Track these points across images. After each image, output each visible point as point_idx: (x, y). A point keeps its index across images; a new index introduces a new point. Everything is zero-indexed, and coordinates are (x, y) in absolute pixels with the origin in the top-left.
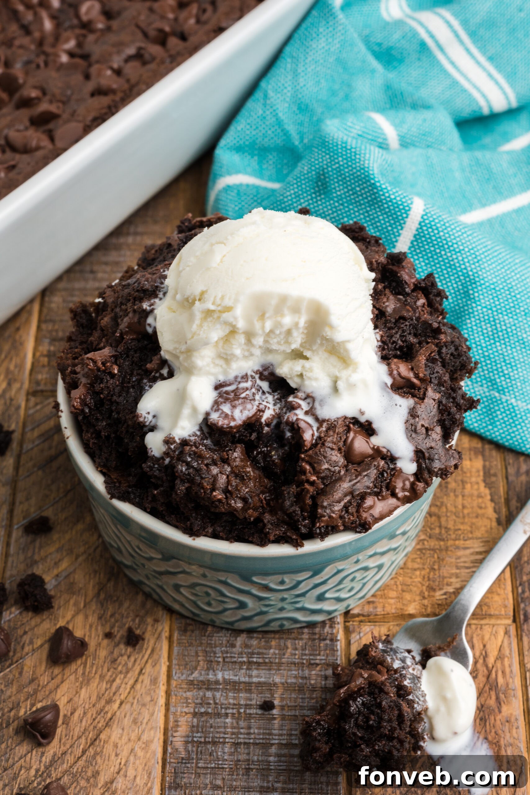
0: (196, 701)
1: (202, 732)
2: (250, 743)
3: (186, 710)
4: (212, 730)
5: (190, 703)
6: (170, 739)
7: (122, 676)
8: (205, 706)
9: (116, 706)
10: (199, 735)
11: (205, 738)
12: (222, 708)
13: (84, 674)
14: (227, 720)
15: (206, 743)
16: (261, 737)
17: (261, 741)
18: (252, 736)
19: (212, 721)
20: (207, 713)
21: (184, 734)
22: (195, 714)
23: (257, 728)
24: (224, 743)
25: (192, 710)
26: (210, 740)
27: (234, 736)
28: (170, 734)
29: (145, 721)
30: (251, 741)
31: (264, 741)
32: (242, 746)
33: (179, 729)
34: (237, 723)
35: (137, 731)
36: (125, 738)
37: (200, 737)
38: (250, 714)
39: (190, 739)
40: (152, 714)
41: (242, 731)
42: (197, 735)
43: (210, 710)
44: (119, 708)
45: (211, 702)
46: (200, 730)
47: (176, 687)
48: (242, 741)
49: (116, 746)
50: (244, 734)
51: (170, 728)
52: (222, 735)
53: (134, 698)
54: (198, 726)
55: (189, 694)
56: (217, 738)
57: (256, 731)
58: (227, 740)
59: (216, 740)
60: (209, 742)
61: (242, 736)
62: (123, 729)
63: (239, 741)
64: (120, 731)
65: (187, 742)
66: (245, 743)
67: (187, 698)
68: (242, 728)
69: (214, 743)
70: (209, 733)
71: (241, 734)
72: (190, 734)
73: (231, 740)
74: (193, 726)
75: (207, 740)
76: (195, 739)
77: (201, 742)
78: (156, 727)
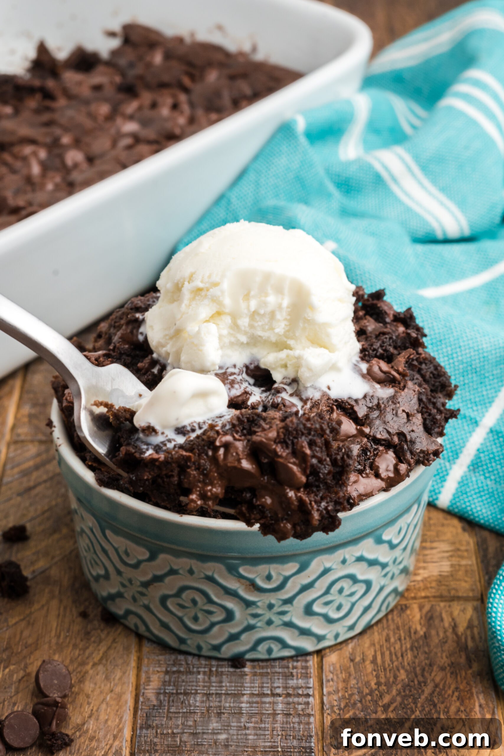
0: (168, 663)
1: (174, 685)
2: (222, 694)
3: (159, 669)
4: (184, 684)
5: (161, 664)
6: (143, 691)
7: (96, 645)
8: (177, 666)
9: (88, 667)
10: (171, 688)
11: (177, 690)
12: (193, 667)
13: (57, 644)
14: (199, 677)
15: (177, 694)
16: (233, 688)
17: (233, 692)
18: (224, 688)
19: (184, 677)
20: (179, 672)
21: (156, 687)
22: (167, 672)
23: (228, 682)
24: (196, 693)
25: (164, 669)
26: (182, 691)
27: (205, 688)
28: (142, 687)
29: (117, 678)
30: (223, 692)
31: (236, 692)
32: (214, 696)
33: (151, 683)
34: (209, 678)
35: (109, 685)
36: (98, 691)
37: (173, 689)
38: (222, 672)
39: (162, 691)
40: (124, 673)
41: (214, 684)
42: (169, 688)
43: (182, 669)
44: (92, 668)
45: (183, 663)
46: (172, 684)
47: (148, 652)
48: (214, 692)
49: (88, 696)
50: (216, 687)
51: (142, 683)
52: (194, 688)
53: (107, 660)
54: (170, 681)
55: (161, 658)
56: (189, 690)
57: (228, 684)
58: (199, 691)
59: (187, 691)
60: (181, 693)
61: (214, 688)
62: (96, 684)
63: (211, 692)
64: (92, 685)
65: (158, 694)
66: (217, 694)
67: (159, 661)
68: (214, 682)
69: (186, 694)
70: (181, 686)
71: (213, 686)
72: (162, 687)
73: (203, 692)
74: (165, 681)
75: (179, 691)
76: (167, 691)
77: (173, 694)
78: (129, 683)
